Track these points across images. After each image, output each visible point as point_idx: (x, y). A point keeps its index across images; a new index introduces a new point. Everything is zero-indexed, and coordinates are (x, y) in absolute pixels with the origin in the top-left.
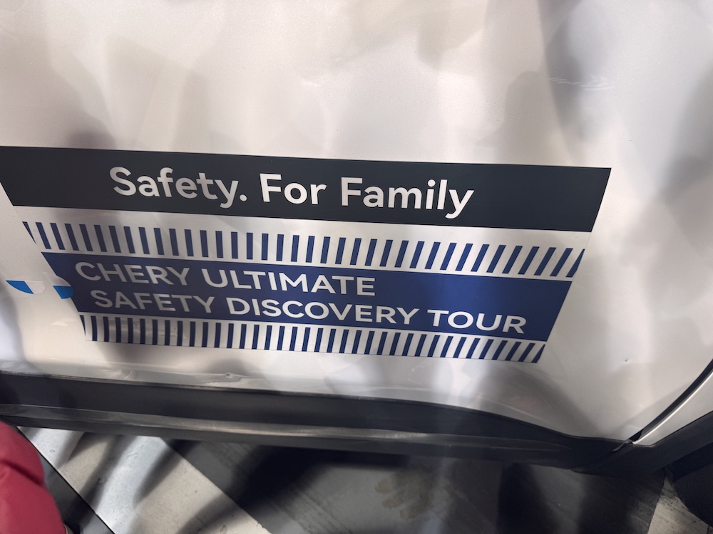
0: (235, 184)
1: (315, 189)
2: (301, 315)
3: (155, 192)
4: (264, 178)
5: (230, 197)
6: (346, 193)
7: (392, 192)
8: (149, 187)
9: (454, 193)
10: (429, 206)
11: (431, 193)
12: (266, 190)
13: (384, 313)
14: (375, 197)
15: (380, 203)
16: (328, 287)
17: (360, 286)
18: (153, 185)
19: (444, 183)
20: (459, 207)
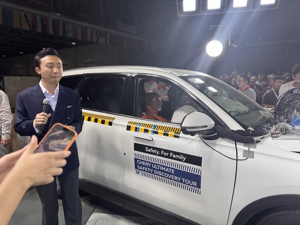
0: (159, 151)
1: (167, 154)
2: (164, 176)
3: (150, 151)
4: (162, 151)
5: (158, 153)
6: (171, 155)
7: (176, 156)
8: (149, 151)
9: (183, 157)
10: (181, 159)
11: (181, 157)
12: (162, 153)
13: (176, 178)
14: (174, 156)
16: (168, 170)
17: (172, 171)
18: (150, 150)
19: (182, 155)
20: (184, 159)
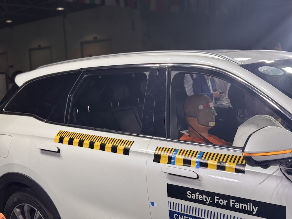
1: (225, 201)
4: (216, 197)
5: (208, 201)
7: (241, 205)
9: (254, 207)
11: (249, 206)
12: (216, 200)
14: (237, 206)
15: (238, 207)
19: (251, 204)
20: (255, 211)
